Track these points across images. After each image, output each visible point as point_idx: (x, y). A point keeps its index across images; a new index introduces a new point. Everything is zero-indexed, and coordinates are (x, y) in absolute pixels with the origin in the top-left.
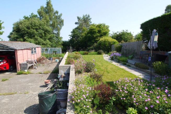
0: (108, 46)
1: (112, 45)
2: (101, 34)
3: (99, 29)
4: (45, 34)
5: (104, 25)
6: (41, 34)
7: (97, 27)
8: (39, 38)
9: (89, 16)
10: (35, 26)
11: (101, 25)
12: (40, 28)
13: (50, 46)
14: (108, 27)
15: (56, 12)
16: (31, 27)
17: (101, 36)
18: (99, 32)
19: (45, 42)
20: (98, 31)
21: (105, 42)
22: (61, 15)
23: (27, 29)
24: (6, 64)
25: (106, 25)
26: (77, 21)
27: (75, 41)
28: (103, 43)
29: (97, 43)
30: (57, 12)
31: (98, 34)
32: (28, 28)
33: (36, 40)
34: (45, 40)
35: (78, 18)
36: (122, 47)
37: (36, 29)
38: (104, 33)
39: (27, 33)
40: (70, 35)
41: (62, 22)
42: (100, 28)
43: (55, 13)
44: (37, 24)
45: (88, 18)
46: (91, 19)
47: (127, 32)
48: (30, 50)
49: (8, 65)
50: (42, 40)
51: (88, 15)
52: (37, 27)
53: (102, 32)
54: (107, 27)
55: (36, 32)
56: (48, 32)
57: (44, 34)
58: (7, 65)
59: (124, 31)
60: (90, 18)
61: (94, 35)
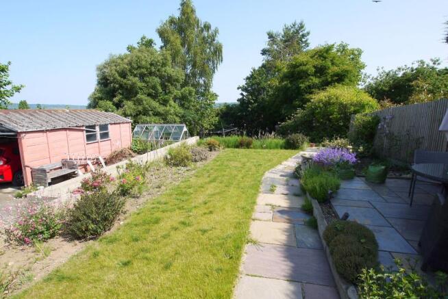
0: (337, 120)
1: (351, 114)
2: (327, 80)
3: (319, 62)
4: (164, 87)
5: (343, 49)
6: (154, 87)
7: (312, 57)
8: (144, 97)
9: (302, 27)
10: (139, 67)
11: (328, 49)
12: (151, 74)
13: (178, 119)
14: (356, 52)
15: (205, 26)
16: (130, 71)
17: (325, 85)
18: (320, 71)
19: (161, 109)
20: (314, 70)
21: (328, 104)
22: (216, 31)
23: (119, 78)
24: (6, 166)
25: (349, 47)
26: (267, 47)
27: (251, 103)
28: (321, 108)
29: (303, 108)
30: (207, 27)
31: (316, 81)
32: (123, 75)
33: (140, 104)
34: (165, 102)
35: (271, 36)
36: (378, 122)
37: (142, 76)
38: (337, 75)
39: (121, 86)
40: (240, 88)
41: (218, 52)
42: (325, 58)
43: (202, 31)
44: (144, 63)
45: (297, 32)
46: (308, 33)
47: (435, 66)
48: (83, 130)
49: (10, 170)
50: (155, 104)
51: (298, 22)
52: (144, 71)
53: (330, 71)
54: (355, 55)
55: (140, 84)
56: (174, 81)
57: (159, 88)
58: (7, 169)
59: (422, 62)
60: (305, 32)
61: (302, 83)
